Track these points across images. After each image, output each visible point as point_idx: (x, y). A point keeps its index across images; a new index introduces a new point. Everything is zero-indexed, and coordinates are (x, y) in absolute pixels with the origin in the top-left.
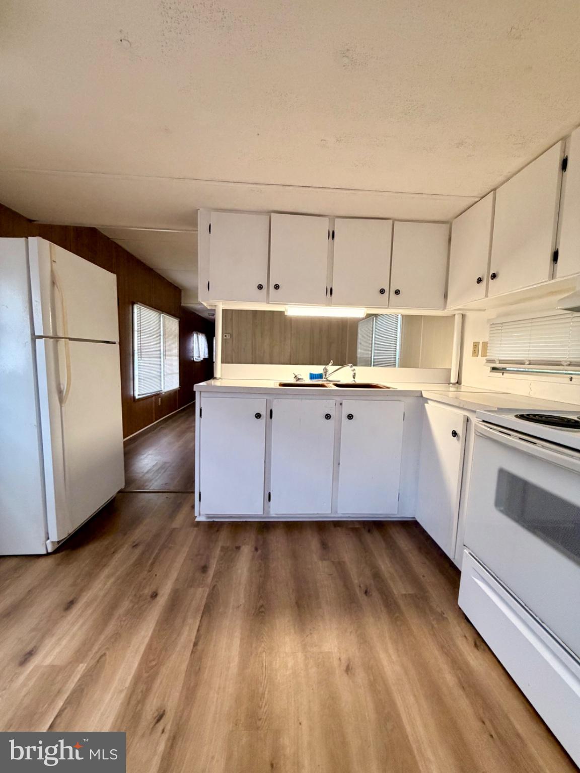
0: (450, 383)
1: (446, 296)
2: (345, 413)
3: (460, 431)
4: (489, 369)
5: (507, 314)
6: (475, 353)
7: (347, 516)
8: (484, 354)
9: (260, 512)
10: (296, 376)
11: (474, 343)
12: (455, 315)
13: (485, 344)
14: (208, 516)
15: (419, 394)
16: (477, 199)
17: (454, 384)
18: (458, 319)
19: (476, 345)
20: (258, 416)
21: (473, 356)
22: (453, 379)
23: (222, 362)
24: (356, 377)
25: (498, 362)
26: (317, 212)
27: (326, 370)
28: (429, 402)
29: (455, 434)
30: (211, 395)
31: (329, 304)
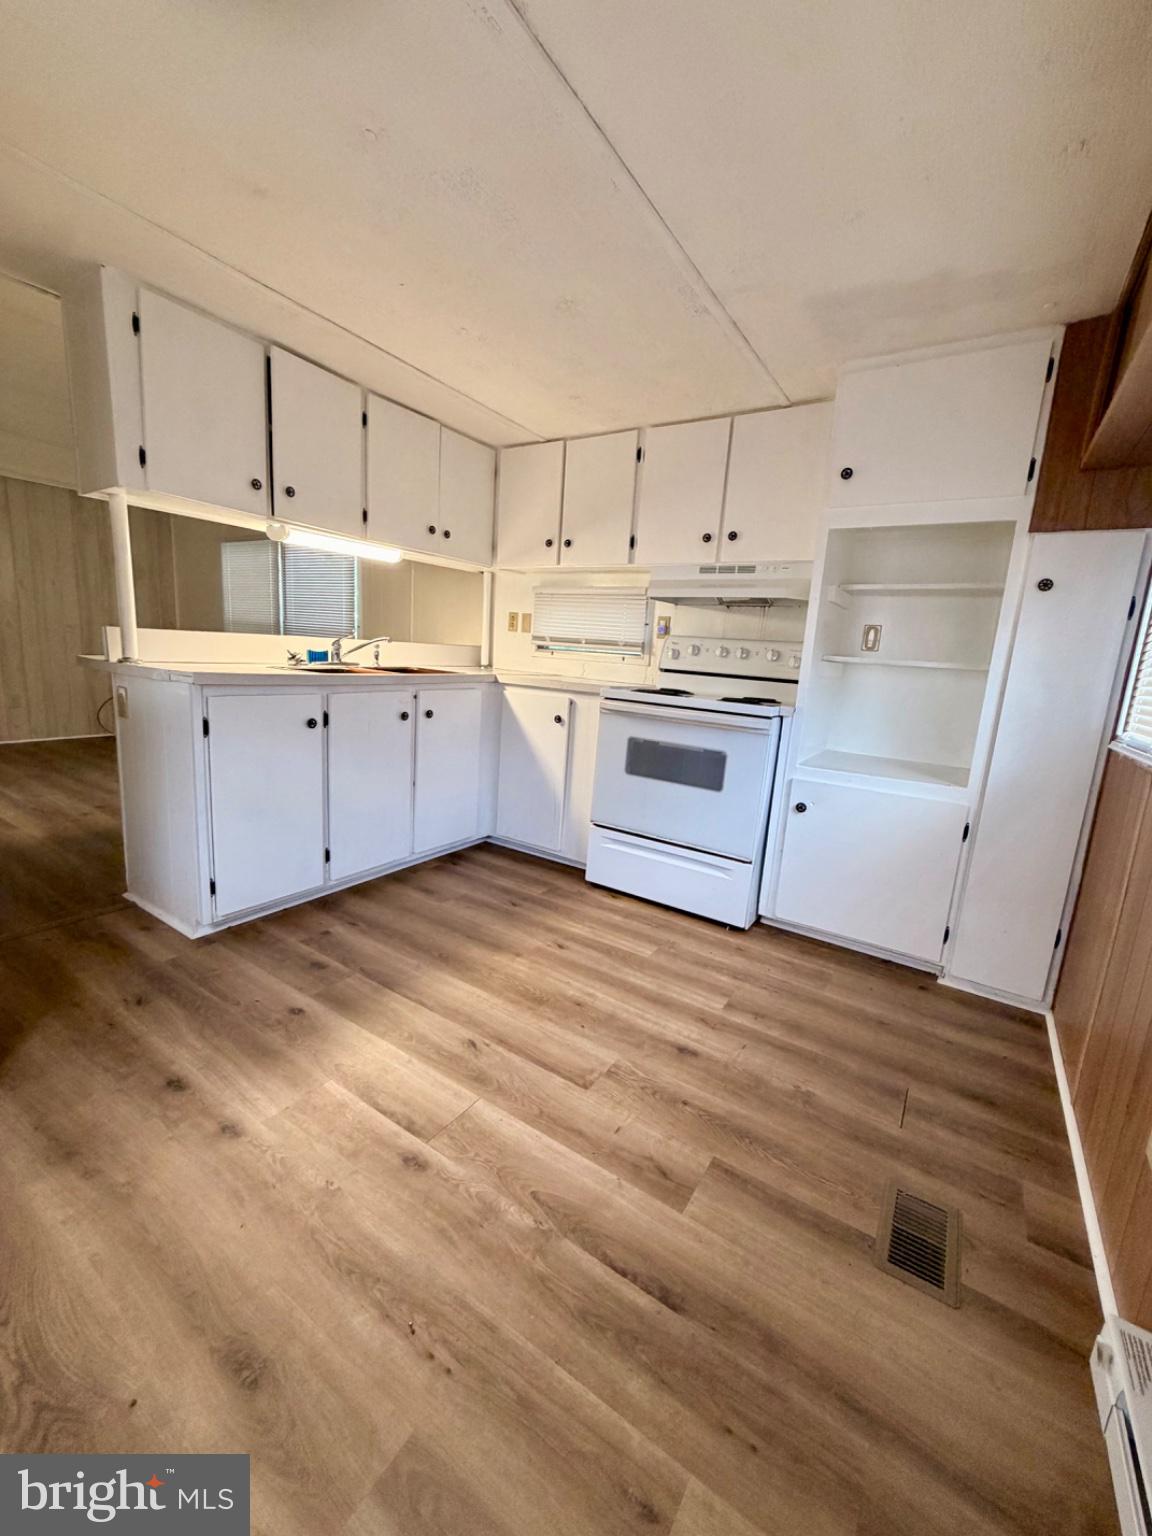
0: (480, 666)
1: (494, 548)
2: (422, 710)
3: (565, 717)
4: (534, 647)
5: (554, 584)
6: (512, 626)
7: (423, 855)
8: (526, 629)
9: (319, 883)
10: (293, 657)
11: (510, 613)
12: (482, 573)
13: (527, 617)
14: (215, 925)
15: (493, 680)
16: (541, 440)
17: (485, 667)
18: (487, 577)
19: (513, 617)
20: (311, 723)
21: (509, 630)
22: (484, 661)
23: (139, 625)
24: (379, 658)
25: (548, 639)
26: (344, 371)
27: (337, 645)
28: (507, 688)
29: (558, 719)
30: (228, 691)
31: (364, 536)
